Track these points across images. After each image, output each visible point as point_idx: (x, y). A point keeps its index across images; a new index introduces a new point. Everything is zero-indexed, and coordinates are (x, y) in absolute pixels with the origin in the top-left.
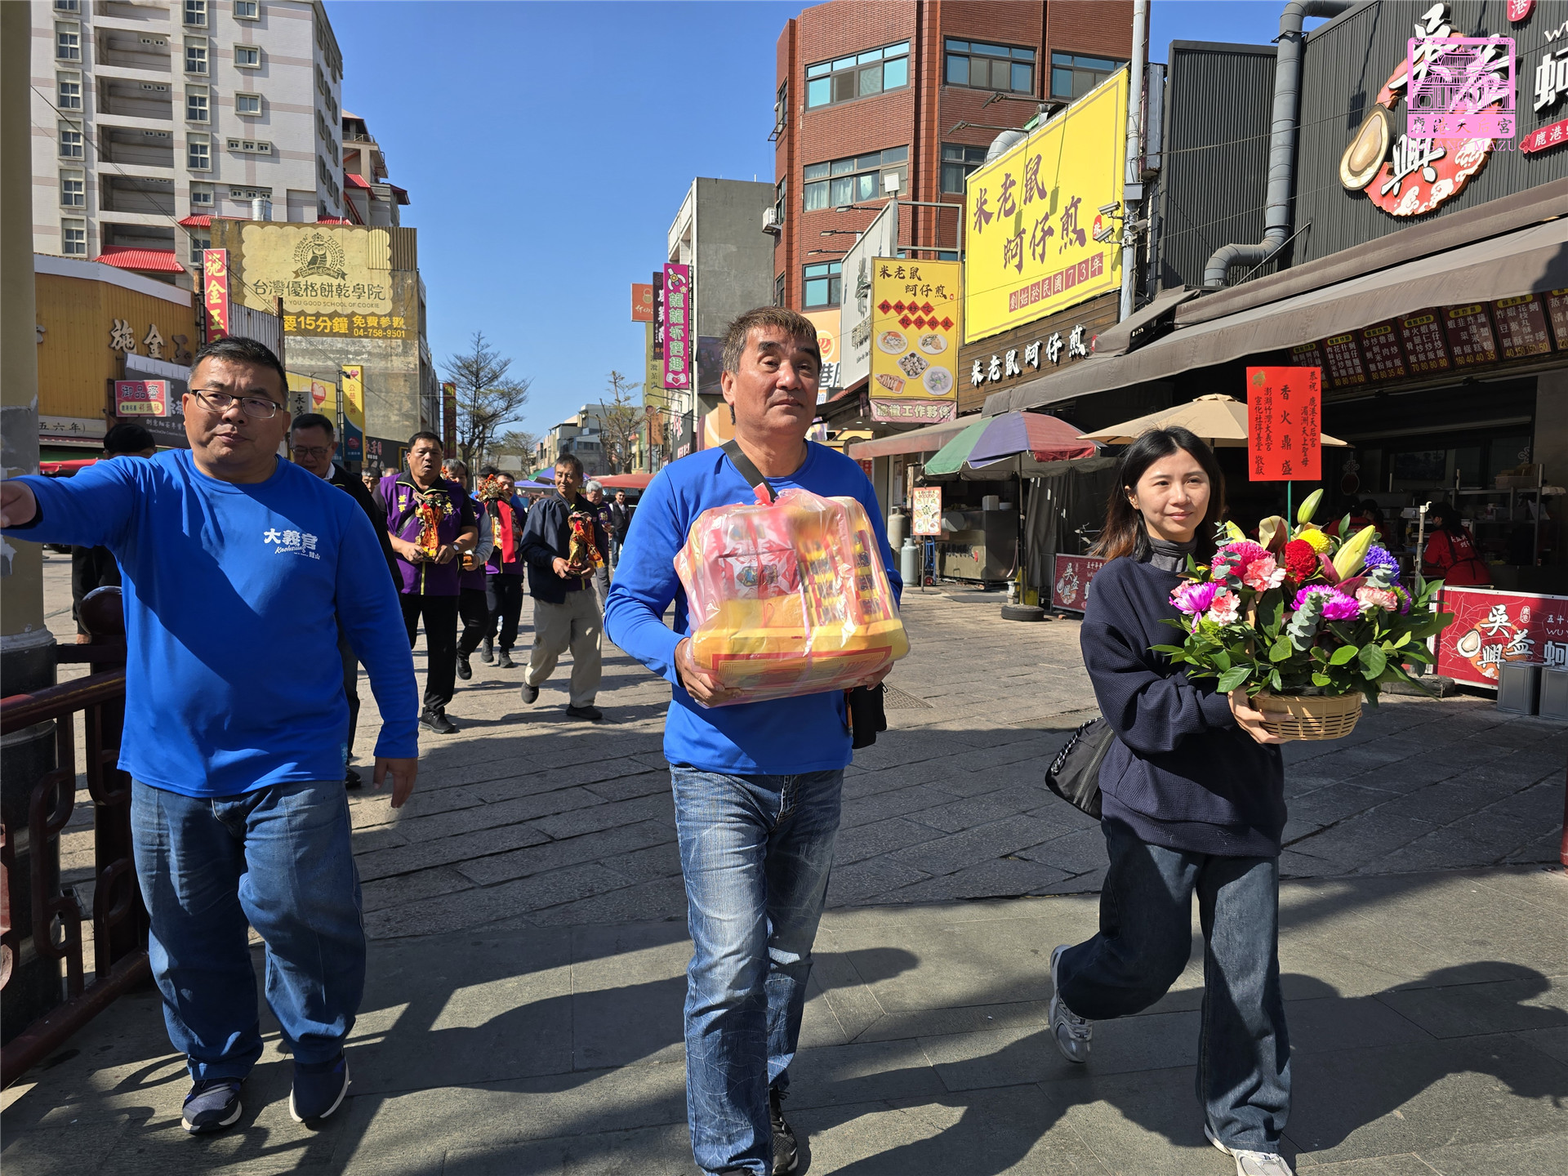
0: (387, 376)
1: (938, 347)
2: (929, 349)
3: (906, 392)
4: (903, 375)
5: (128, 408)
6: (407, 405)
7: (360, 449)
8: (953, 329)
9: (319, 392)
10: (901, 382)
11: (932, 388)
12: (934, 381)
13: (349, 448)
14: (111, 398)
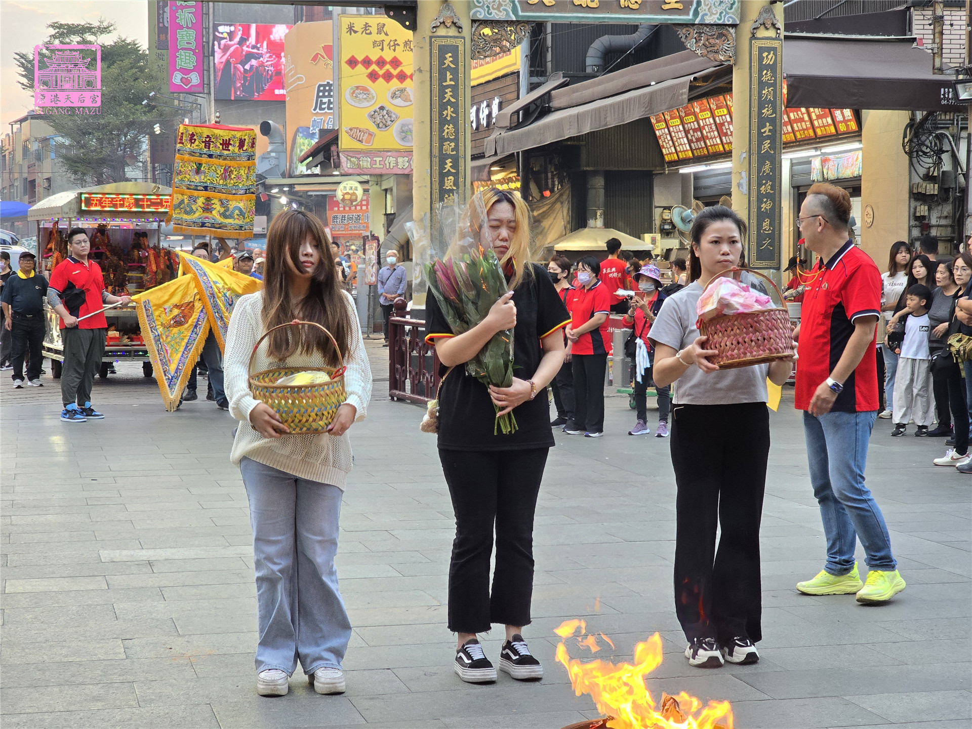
1: (407, 99)
2: (398, 101)
3: (377, 144)
4: (373, 128)
10: (371, 134)
11: (403, 139)
12: (405, 133)
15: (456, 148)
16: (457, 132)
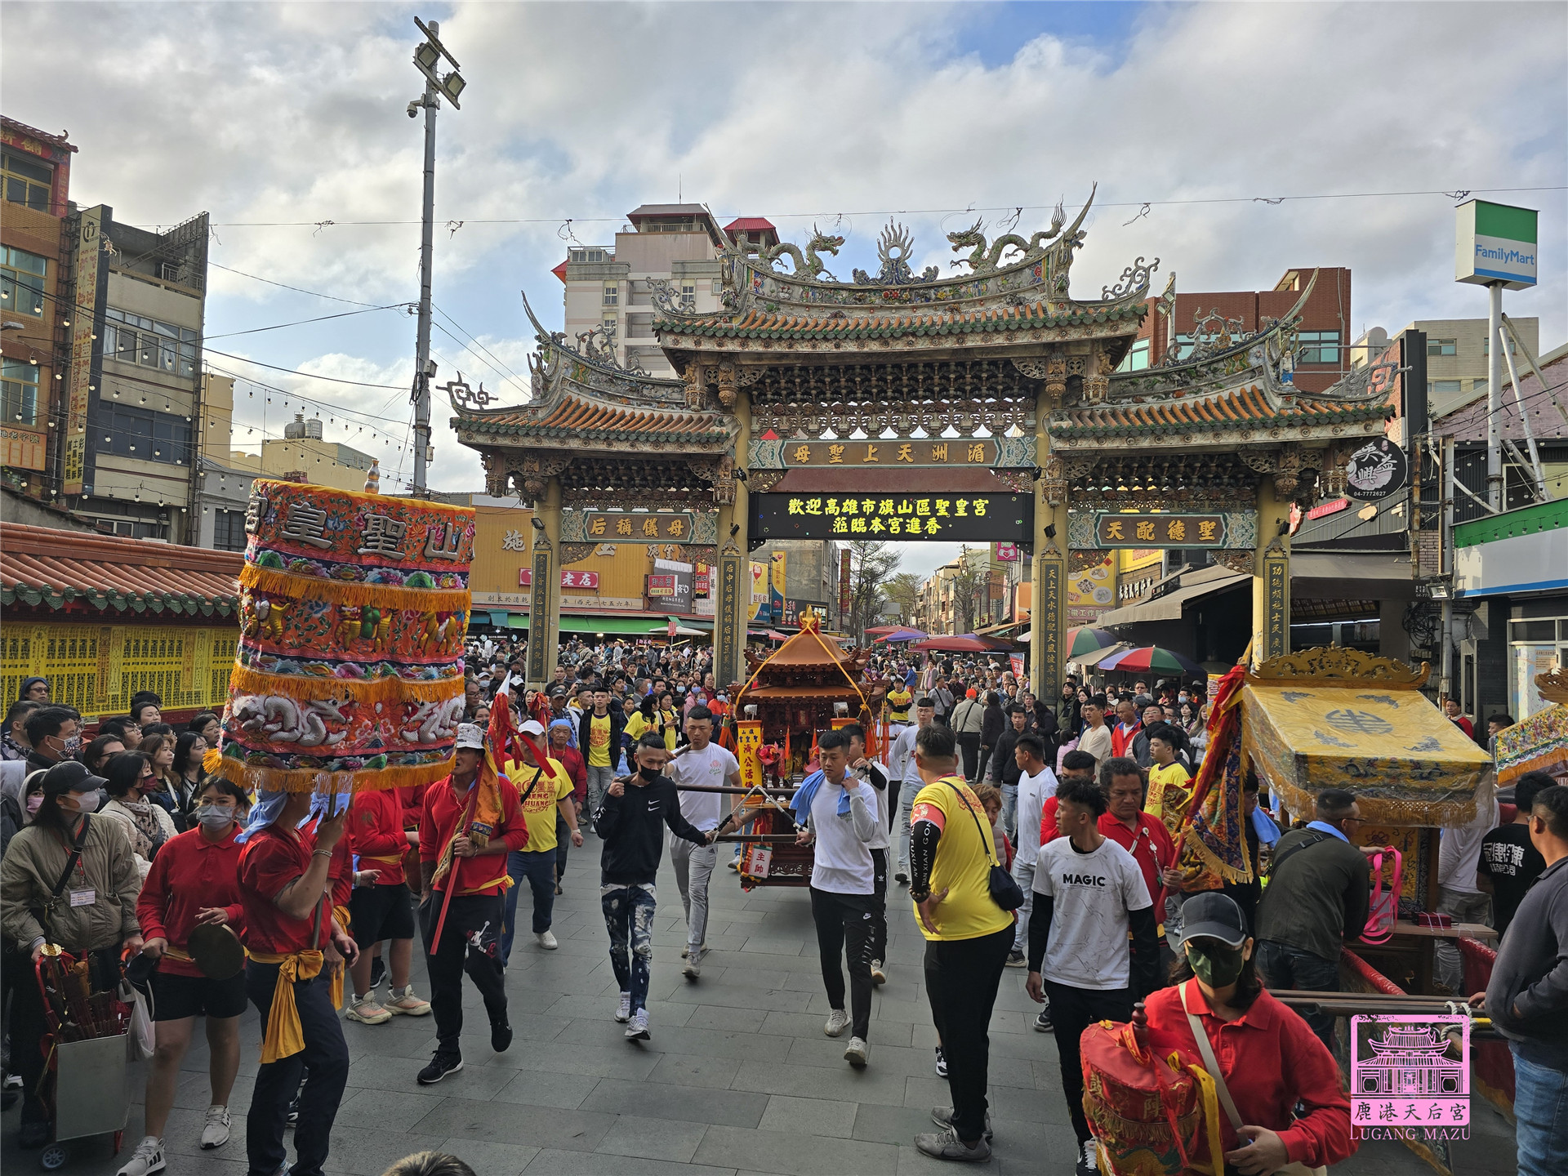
0: (802, 552)
1: (1102, 575)
2: (1096, 577)
3: (1082, 602)
4: (1080, 592)
5: (654, 592)
6: (814, 573)
7: (781, 608)
8: (1112, 565)
9: (758, 571)
10: (1078, 596)
11: (1099, 599)
12: (1100, 596)
13: (774, 607)
14: (646, 586)
15: (1056, 627)
16: (1056, 617)
